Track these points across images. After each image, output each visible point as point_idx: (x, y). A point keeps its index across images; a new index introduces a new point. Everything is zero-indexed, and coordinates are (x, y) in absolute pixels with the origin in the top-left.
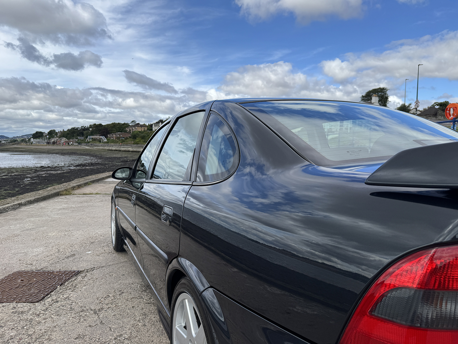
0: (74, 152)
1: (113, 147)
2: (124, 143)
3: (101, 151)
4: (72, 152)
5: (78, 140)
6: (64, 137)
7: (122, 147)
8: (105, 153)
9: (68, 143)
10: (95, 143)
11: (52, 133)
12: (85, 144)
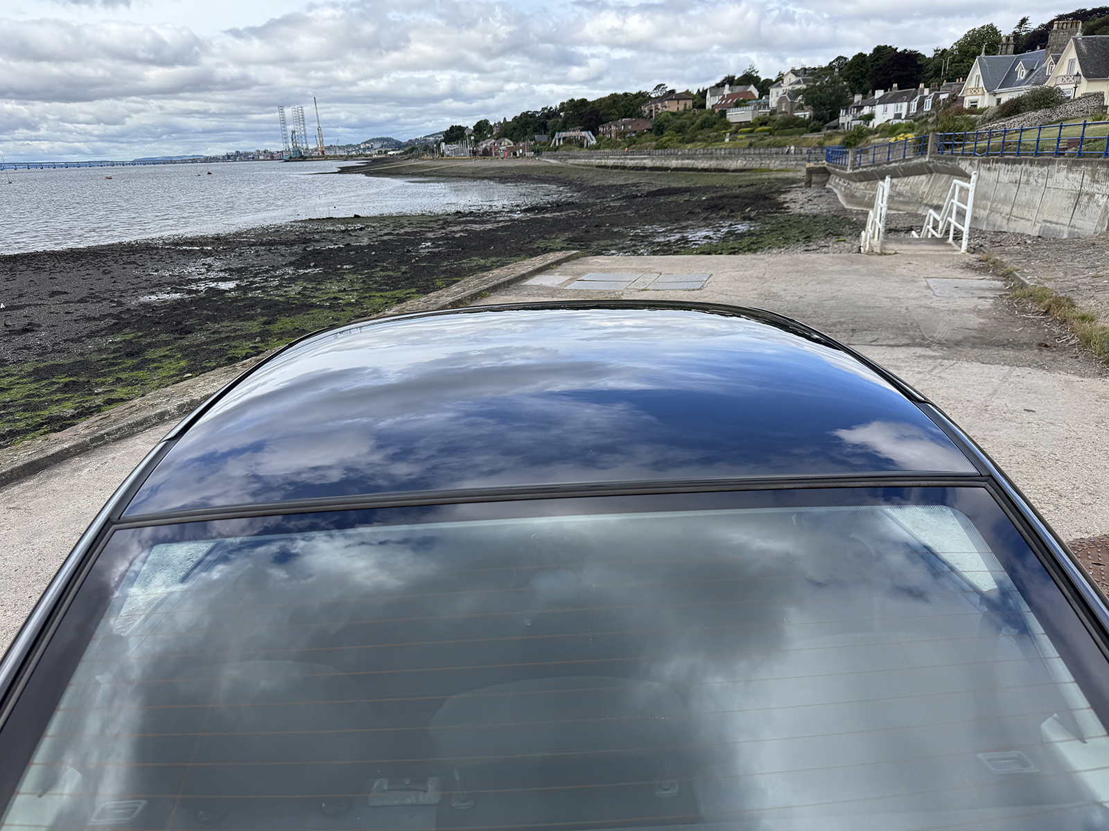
0: (526, 173)
1: (608, 158)
2: (634, 146)
3: (582, 169)
4: (521, 173)
5: (534, 145)
6: (507, 137)
7: (628, 157)
8: (590, 175)
9: (514, 151)
10: (571, 149)
11: (482, 128)
12: (549, 153)
